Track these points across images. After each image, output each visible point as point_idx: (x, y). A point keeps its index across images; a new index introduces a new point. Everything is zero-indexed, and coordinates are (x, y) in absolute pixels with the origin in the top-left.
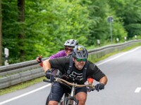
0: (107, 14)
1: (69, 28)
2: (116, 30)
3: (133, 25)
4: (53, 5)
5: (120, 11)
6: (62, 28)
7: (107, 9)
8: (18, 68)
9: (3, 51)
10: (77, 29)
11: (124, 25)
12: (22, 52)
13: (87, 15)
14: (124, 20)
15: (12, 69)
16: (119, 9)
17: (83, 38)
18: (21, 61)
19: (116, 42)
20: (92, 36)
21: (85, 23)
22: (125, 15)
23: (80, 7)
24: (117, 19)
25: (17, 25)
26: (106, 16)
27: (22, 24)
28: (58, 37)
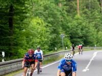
0: (60, 33)
1: (38, 40)
2: (65, 42)
3: (75, 39)
4: (29, 27)
5: (68, 31)
6: (34, 41)
7: (60, 29)
8: (10, 63)
9: (1, 54)
10: (43, 41)
11: (70, 39)
12: (11, 54)
13: (49, 33)
14: (70, 37)
15: (6, 64)
16: (68, 30)
17: (46, 46)
18: (11, 59)
19: (66, 49)
20: (52, 45)
21: (48, 38)
22: (71, 34)
23: (45, 29)
24: (66, 35)
25: (8, 38)
26: (60, 34)
27: (11, 38)
28: (32, 46)
